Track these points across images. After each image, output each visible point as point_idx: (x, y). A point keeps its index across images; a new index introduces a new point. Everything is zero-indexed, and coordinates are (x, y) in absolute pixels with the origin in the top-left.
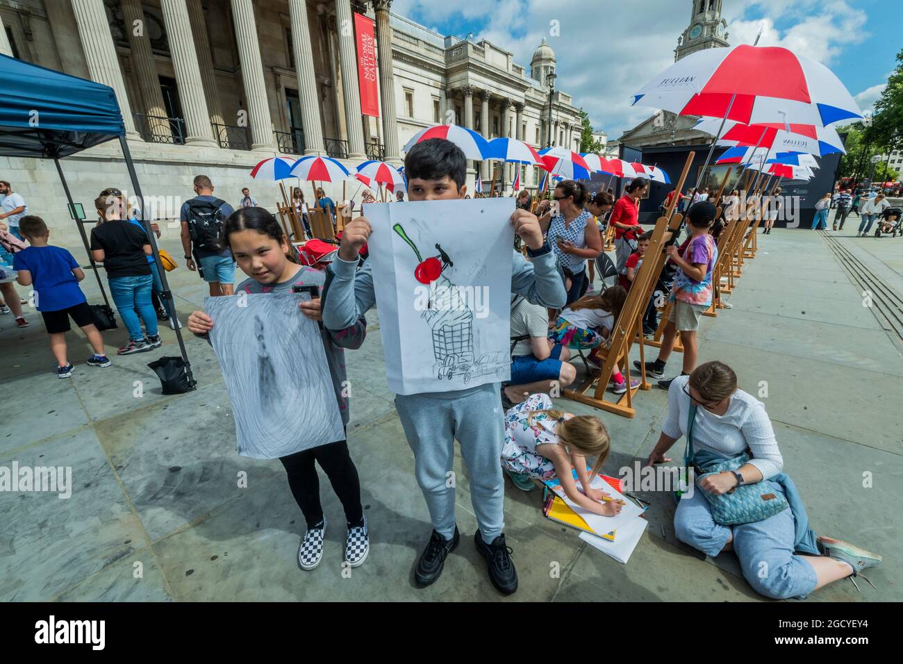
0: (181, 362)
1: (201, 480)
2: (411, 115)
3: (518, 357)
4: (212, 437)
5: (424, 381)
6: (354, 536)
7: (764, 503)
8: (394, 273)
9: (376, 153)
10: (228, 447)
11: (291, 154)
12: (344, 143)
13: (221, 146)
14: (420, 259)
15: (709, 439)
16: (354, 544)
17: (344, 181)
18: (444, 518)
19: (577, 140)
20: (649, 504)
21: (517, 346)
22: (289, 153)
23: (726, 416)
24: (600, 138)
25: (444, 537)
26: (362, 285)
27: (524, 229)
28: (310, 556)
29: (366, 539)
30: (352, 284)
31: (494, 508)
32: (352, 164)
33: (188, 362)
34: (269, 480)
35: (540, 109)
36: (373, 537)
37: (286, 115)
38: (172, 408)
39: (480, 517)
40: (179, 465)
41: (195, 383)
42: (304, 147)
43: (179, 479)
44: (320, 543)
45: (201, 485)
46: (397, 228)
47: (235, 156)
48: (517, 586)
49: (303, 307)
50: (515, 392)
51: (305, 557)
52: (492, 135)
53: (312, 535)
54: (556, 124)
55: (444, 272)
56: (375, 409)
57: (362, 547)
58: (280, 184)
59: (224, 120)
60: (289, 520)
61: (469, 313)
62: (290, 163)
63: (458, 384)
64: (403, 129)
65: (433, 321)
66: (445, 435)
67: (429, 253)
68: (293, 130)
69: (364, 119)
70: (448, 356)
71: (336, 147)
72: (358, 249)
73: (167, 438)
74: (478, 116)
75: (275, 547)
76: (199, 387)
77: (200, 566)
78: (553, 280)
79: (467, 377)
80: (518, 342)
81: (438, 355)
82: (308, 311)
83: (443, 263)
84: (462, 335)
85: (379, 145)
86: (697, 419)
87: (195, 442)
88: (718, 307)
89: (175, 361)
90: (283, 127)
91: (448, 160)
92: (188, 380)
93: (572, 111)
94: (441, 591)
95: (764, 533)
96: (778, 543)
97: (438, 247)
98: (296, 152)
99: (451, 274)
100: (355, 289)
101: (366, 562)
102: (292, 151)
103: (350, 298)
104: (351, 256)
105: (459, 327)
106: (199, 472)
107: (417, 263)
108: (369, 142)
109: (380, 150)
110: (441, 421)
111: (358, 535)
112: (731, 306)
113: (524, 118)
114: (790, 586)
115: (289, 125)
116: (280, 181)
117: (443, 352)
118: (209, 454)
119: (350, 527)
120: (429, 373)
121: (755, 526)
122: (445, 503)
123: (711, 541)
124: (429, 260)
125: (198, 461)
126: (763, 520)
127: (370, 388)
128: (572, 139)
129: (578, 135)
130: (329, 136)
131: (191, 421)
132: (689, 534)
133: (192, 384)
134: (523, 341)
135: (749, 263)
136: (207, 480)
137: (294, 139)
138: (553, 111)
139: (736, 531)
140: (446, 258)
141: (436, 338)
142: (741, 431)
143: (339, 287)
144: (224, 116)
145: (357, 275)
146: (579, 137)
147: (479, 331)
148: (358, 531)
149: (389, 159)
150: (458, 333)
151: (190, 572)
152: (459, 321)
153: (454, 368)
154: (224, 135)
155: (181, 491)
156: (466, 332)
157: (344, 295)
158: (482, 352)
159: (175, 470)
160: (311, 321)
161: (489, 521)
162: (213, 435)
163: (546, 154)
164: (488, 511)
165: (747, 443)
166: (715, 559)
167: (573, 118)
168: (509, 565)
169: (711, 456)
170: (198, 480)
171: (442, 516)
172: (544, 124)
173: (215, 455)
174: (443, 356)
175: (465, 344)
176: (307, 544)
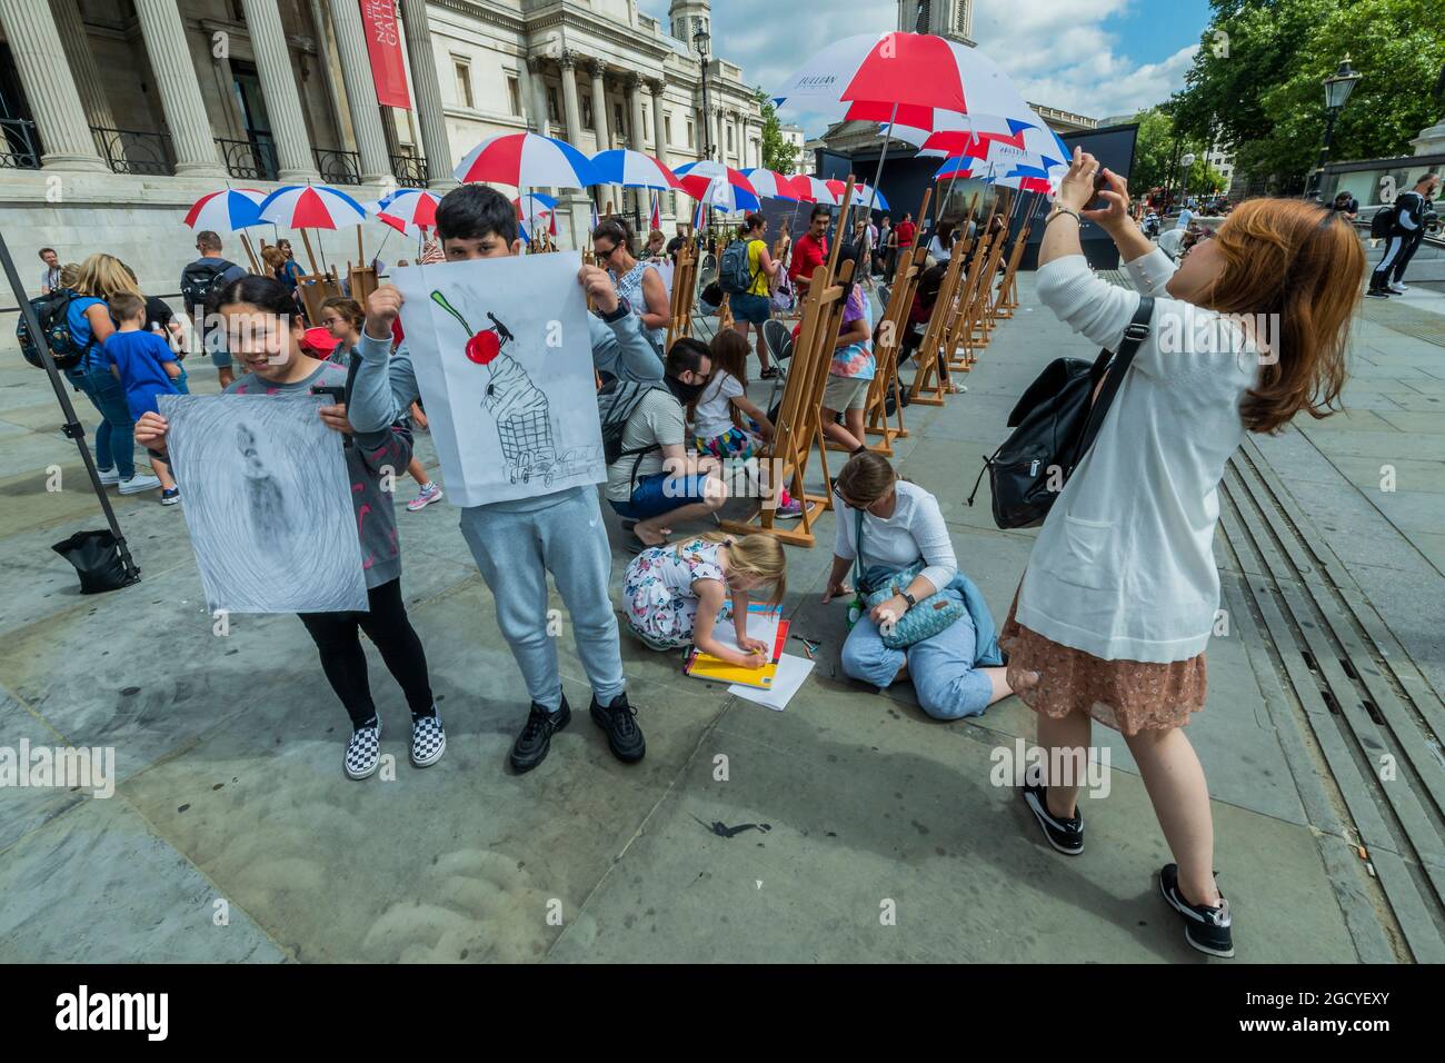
0: (110, 538)
1: (176, 700)
2: (470, 103)
3: (647, 477)
4: (182, 643)
5: (492, 487)
6: (422, 728)
7: (935, 613)
8: (438, 352)
9: (413, 173)
10: (213, 653)
11: (253, 178)
12: (350, 157)
13: (114, 168)
14: (470, 333)
15: (879, 550)
16: (423, 738)
17: (359, 226)
18: (544, 683)
19: (755, 140)
20: (819, 644)
21: (644, 461)
22: (249, 177)
23: (893, 517)
24: (794, 136)
25: (546, 708)
26: (399, 373)
27: (594, 287)
28: (361, 761)
29: (441, 731)
30: (386, 373)
31: (607, 656)
32: (369, 192)
33: (123, 538)
34: (286, 686)
35: (692, 90)
36: (450, 730)
37: (235, 108)
38: (104, 611)
39: (591, 672)
40: (136, 684)
41: (137, 571)
42: (276, 165)
43: (140, 704)
44: (374, 744)
45: (177, 705)
46: (436, 296)
47: (146, 187)
48: (644, 751)
49: (324, 414)
50: (648, 530)
51: (355, 763)
52: (614, 135)
53: (362, 736)
54: (720, 114)
55: (504, 348)
56: (442, 578)
57: (436, 740)
58: (242, 236)
59: (116, 118)
60: (325, 728)
61: (543, 399)
62: (258, 199)
63: (536, 487)
64: (458, 128)
65: (497, 410)
66: (530, 563)
67: (481, 324)
68: (252, 133)
69: (385, 114)
70: (520, 453)
71: (338, 165)
72: (390, 324)
73: (106, 653)
74: (587, 103)
75: (308, 761)
76: (146, 577)
77: (196, 800)
78: (639, 347)
79: (548, 478)
80: (645, 456)
81: (507, 454)
82: (330, 418)
83: (500, 337)
84: (535, 427)
85: (417, 159)
86: (865, 529)
87: (155, 652)
88: (947, 392)
89: (99, 538)
90: (233, 130)
91: (490, 212)
92: (125, 567)
93: (743, 92)
94: (547, 773)
95: (938, 648)
96: (953, 656)
97: (490, 316)
98: (262, 176)
99: (513, 349)
100: (391, 379)
101: (443, 758)
102: (254, 174)
103: (385, 388)
104: (382, 333)
105: (531, 416)
106: (171, 690)
107: (469, 338)
108: (397, 156)
109: (419, 167)
110: (523, 544)
111: (429, 727)
112: (966, 388)
113: (666, 105)
114: (961, 700)
115: (243, 125)
116: (241, 231)
117: (514, 448)
118: (183, 665)
119: (415, 719)
120: (497, 477)
121: (928, 642)
122: (543, 659)
123: (883, 668)
124: (482, 334)
125: (167, 677)
126: (937, 633)
127: (432, 550)
128: (748, 139)
129: (756, 132)
130: (323, 144)
131: (141, 625)
132: (856, 664)
133: (132, 573)
134: (652, 453)
135: (1004, 326)
136: (186, 698)
137: (257, 153)
138: (714, 94)
139: (910, 652)
140: (503, 330)
141: (503, 431)
142: (910, 534)
143: (369, 374)
144: (113, 113)
145: (392, 361)
146: (759, 136)
147: (558, 421)
148: (428, 722)
149: (437, 183)
150: (531, 424)
151: (184, 808)
152: (530, 408)
153: (530, 468)
154: (118, 149)
155: (148, 716)
156: (541, 421)
157: (376, 383)
158: (566, 446)
159: (131, 692)
160: (333, 432)
161: (603, 674)
162: (185, 639)
163: (689, 173)
164: (599, 660)
165: (918, 549)
166: (889, 689)
167: (746, 105)
168: (633, 728)
169: (883, 570)
170: (172, 700)
171: (541, 679)
172: (701, 115)
173: (193, 665)
174: (513, 454)
175: (541, 437)
176: (356, 749)
